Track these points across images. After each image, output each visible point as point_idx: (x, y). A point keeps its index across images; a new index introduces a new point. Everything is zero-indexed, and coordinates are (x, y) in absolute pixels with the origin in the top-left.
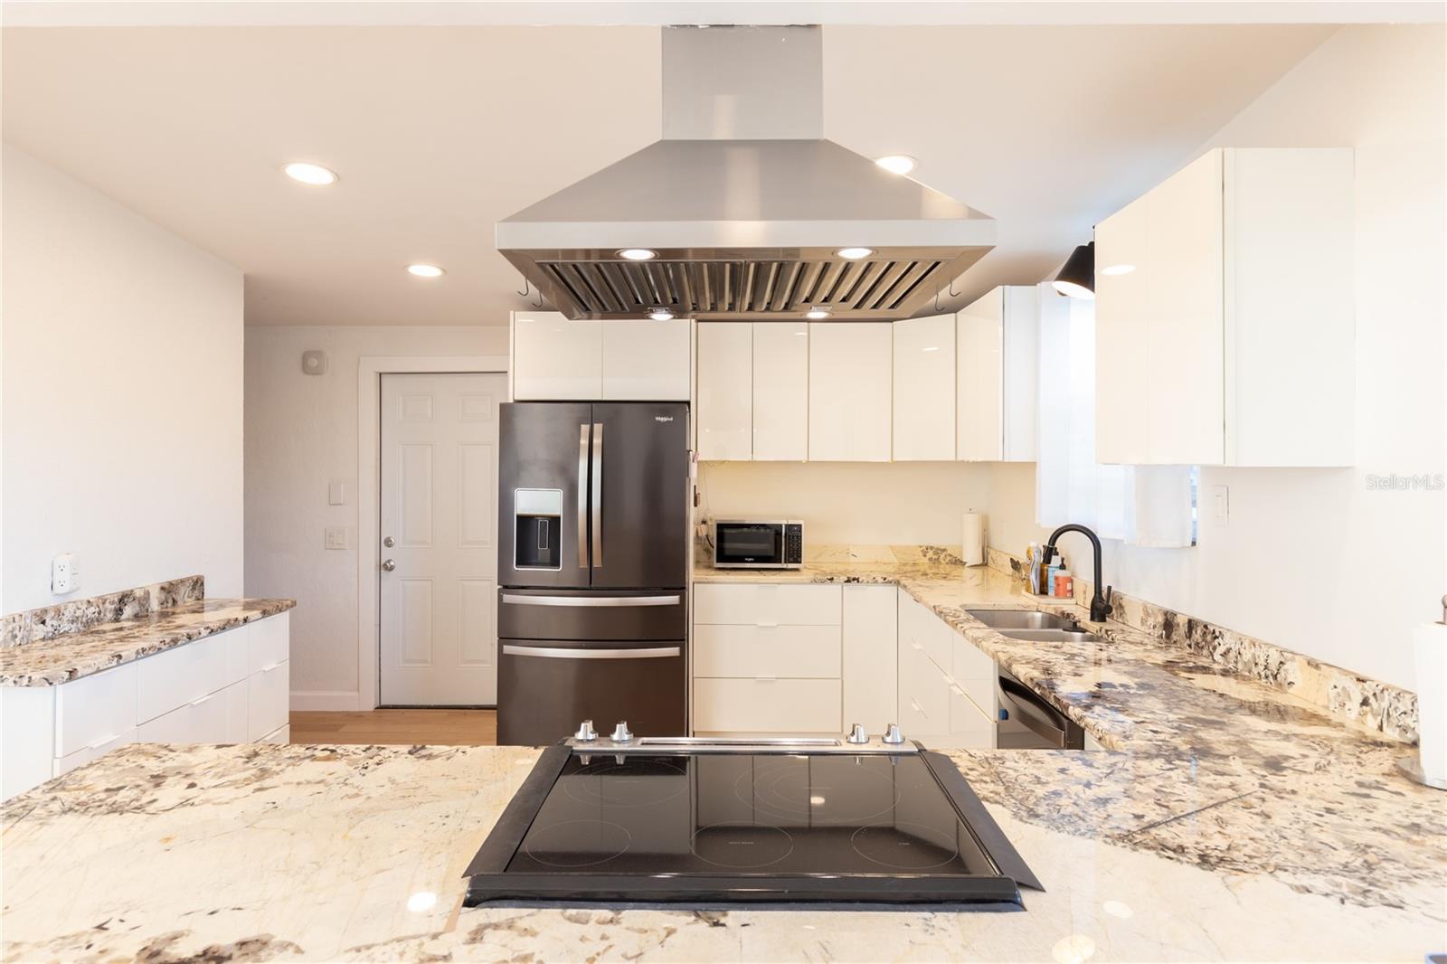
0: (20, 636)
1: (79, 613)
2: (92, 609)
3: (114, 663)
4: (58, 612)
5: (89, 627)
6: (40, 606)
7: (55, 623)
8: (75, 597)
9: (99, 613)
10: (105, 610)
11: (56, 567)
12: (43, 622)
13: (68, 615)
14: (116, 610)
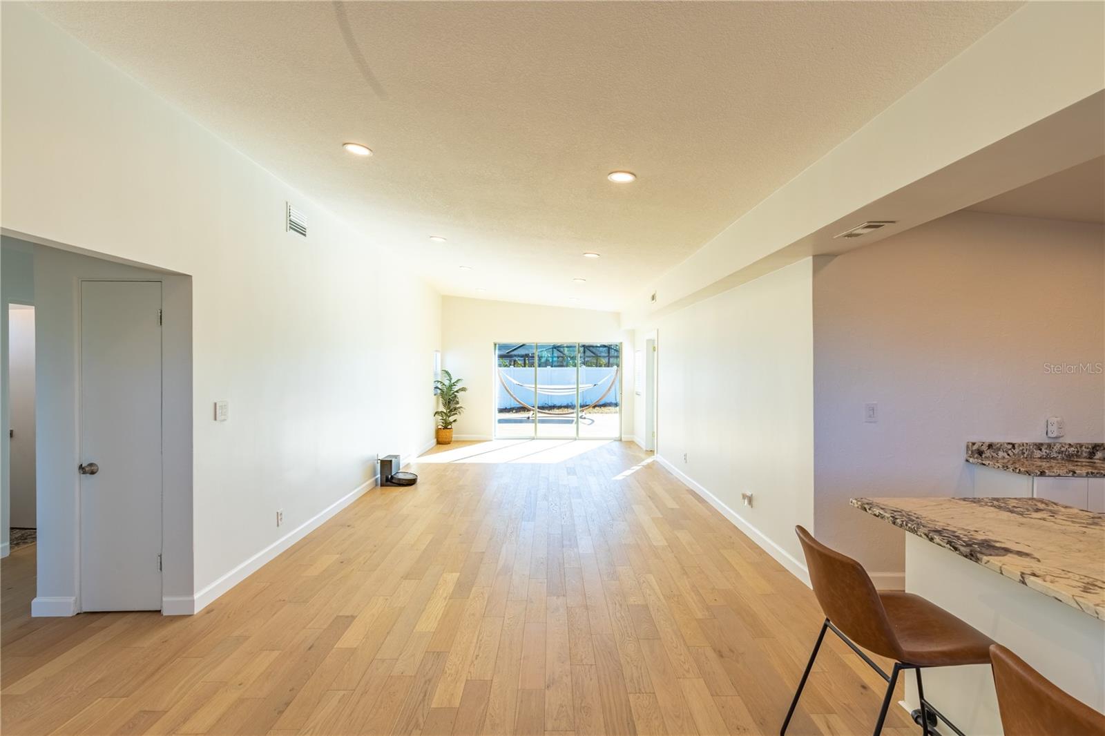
0: (1026, 453)
1: (1063, 449)
2: (1072, 449)
3: (1070, 475)
4: (1049, 446)
5: (1070, 458)
6: (1039, 441)
7: (1048, 451)
8: (1061, 440)
9: (1078, 452)
10: (1082, 451)
11: (1049, 423)
12: (1041, 450)
13: (1056, 448)
14: (1090, 453)
